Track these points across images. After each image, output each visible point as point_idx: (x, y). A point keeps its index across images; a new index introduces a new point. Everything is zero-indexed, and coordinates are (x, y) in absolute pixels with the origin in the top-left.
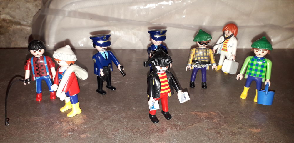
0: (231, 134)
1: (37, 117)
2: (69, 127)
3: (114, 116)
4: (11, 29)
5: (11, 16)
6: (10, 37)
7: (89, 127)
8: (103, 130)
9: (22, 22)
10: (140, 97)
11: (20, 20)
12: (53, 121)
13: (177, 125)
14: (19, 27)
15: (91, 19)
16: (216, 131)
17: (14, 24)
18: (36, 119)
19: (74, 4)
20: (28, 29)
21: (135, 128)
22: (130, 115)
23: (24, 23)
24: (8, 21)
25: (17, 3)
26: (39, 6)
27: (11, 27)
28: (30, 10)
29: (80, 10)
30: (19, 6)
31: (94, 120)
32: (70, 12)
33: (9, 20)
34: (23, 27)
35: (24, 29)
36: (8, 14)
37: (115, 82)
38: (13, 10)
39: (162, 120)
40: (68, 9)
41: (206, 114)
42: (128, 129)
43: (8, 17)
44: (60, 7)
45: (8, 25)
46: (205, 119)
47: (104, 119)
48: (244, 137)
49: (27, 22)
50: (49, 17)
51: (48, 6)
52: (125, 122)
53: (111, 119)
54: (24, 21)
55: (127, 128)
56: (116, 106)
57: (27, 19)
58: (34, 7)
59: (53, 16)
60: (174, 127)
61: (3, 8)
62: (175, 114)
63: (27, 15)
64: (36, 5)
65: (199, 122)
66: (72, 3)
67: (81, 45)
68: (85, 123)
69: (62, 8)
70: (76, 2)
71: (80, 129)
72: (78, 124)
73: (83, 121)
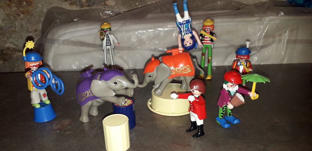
2: (57, 127)
4: (14, 56)
5: (14, 45)
6: (14, 63)
7: (73, 127)
14: (21, 54)
15: (82, 46)
17: (17, 52)
24: (11, 49)
25: (20, 33)
26: (39, 36)
27: (15, 54)
29: (72, 39)
30: (21, 36)
32: (64, 41)
33: (12, 48)
36: (12, 43)
38: (16, 39)
40: (62, 39)
43: (12, 46)
44: (56, 37)
45: (12, 53)
46: (160, 119)
50: (47, 45)
51: (46, 37)
59: (50, 45)
61: (7, 38)
65: (156, 121)
66: (66, 33)
67: (74, 68)
68: (69, 125)
69: (58, 37)
70: (69, 32)
71: (65, 129)
72: (65, 125)
73: (68, 123)
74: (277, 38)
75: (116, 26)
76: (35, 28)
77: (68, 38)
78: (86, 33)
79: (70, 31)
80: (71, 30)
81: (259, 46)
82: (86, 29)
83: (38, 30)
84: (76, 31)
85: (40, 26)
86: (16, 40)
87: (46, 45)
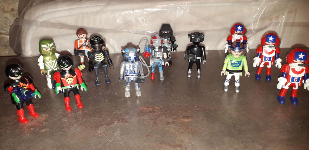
0: (166, 123)
1: (6, 118)
2: (32, 123)
3: (73, 114)
7: (49, 123)
8: (60, 125)
9: (1, 32)
10: (99, 97)
13: (124, 119)
15: (62, 28)
16: (154, 122)
18: (5, 119)
19: (46, 15)
20: (6, 38)
21: (88, 123)
22: (87, 112)
23: (4, 32)
26: (17, 16)
28: (8, 19)
29: (52, 21)
31: (54, 117)
32: (42, 23)
35: (3, 37)
39: (112, 116)
40: (41, 20)
41: (151, 108)
44: (33, 18)
46: (149, 113)
47: (63, 117)
48: (175, 126)
49: (6, 31)
50: (25, 27)
51: (23, 18)
52: (81, 119)
53: (69, 117)
54: (3, 30)
55: (81, 123)
57: (6, 28)
58: (12, 17)
60: (121, 120)
62: (125, 110)
63: (6, 24)
64: (14, 14)
65: (143, 115)
66: (45, 14)
68: (46, 121)
69: (35, 18)
70: (48, 13)
71: (41, 125)
72: (41, 121)
73: (45, 119)
74: (274, 21)
75: (100, 6)
76: (11, 8)
77: (47, 19)
78: (67, 13)
79: (49, 11)
80: (50, 11)
81: (254, 29)
82: (66, 10)
83: (15, 9)
84: (56, 11)
85: (16, 6)
87: (23, 27)
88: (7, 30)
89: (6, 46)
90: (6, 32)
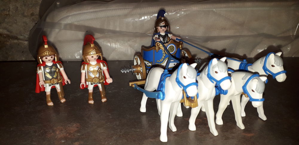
1: (30, 127)
2: (62, 135)
3: (108, 123)
4: (8, 43)
5: (8, 31)
6: (7, 51)
7: (83, 135)
8: (96, 137)
9: (19, 37)
11: (17, 34)
12: (46, 130)
14: (16, 41)
16: (209, 136)
17: (11, 39)
19: (70, 17)
20: (25, 44)
21: (129, 135)
22: (124, 122)
23: (22, 37)
24: (5, 36)
25: (14, 18)
26: (36, 21)
28: (27, 24)
29: (76, 23)
30: (16, 20)
31: (87, 128)
32: (66, 25)
33: (6, 34)
34: (20, 41)
35: (21, 43)
36: (5, 28)
37: (110, 92)
38: (10, 24)
40: (64, 22)
41: (200, 120)
42: (121, 136)
43: (5, 32)
44: (56, 20)
45: (6, 40)
46: (199, 125)
47: (98, 127)
48: (237, 141)
51: (45, 20)
52: (119, 130)
53: (105, 127)
54: (21, 35)
56: (110, 114)
57: (24, 33)
58: (31, 22)
59: (49, 30)
63: (24, 30)
64: (33, 19)
66: (68, 16)
67: (77, 57)
68: (78, 131)
69: (58, 21)
70: (72, 15)
71: (73, 137)
72: (72, 132)
73: (76, 129)
75: (128, 8)
76: (31, 12)
77: (71, 22)
78: (92, 16)
79: (73, 14)
80: (75, 13)
81: (293, 36)
82: (92, 12)
83: (35, 14)
84: (81, 13)
85: (37, 10)
86: (10, 26)
87: (45, 30)
88: (25, 35)
89: (23, 52)
90: (24, 37)
